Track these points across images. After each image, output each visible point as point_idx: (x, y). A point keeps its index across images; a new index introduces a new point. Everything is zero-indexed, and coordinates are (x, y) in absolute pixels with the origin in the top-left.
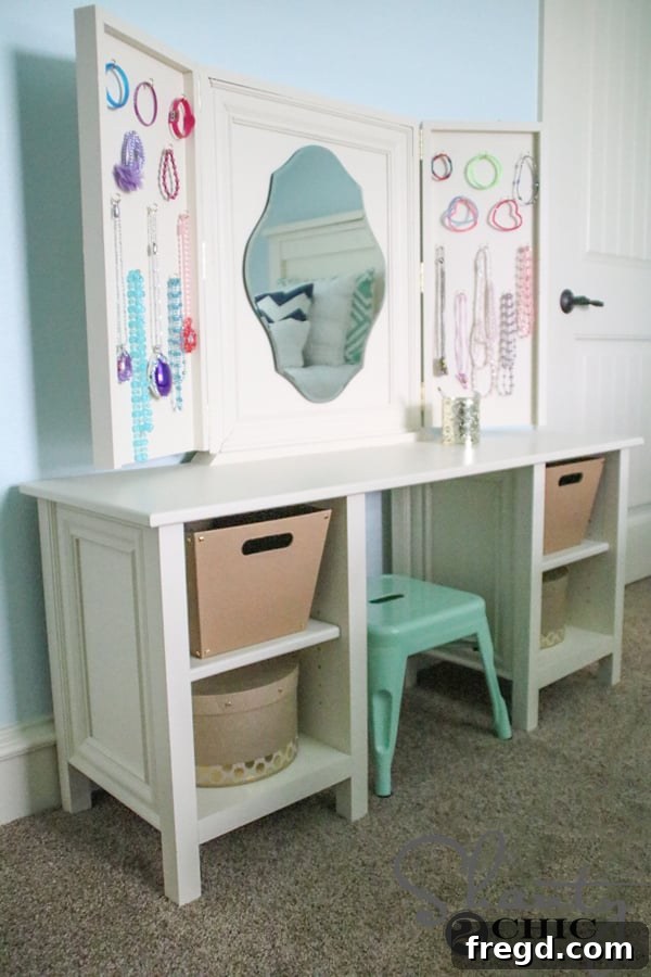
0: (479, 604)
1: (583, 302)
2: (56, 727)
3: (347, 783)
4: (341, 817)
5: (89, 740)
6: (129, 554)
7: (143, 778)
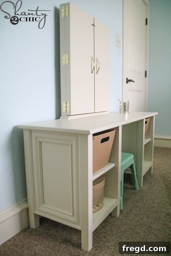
0: (132, 156)
1: (131, 81)
2: (28, 202)
3: (117, 207)
4: (114, 217)
5: (44, 205)
6: (69, 145)
7: (71, 214)
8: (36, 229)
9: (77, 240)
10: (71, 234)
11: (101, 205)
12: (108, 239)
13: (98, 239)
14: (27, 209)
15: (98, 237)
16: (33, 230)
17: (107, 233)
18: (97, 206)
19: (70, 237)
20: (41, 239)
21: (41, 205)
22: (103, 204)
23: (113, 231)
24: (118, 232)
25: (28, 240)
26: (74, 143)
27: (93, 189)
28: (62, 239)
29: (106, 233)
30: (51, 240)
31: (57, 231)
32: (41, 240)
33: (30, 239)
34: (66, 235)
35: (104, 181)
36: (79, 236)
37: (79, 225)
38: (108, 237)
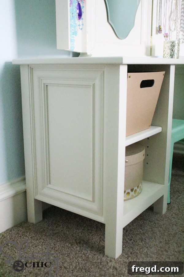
2: (26, 182)
3: (162, 197)
4: (157, 213)
5: (49, 186)
6: (91, 86)
7: (91, 199)
8: (37, 224)
9: (98, 242)
10: (89, 233)
11: (138, 190)
12: (148, 243)
13: (131, 242)
14: (25, 192)
15: (131, 240)
16: (32, 225)
17: (146, 234)
18: (132, 190)
19: (87, 237)
20: (44, 237)
21: (46, 185)
22: (141, 190)
23: (156, 233)
24: (164, 234)
25: (23, 238)
26: (97, 83)
27: (126, 162)
28: (76, 238)
29: (144, 234)
30: (59, 240)
31: (68, 228)
32: (43, 239)
33: (26, 236)
34: (81, 233)
35: (143, 152)
36: (102, 237)
37: (102, 215)
38: (147, 241)
